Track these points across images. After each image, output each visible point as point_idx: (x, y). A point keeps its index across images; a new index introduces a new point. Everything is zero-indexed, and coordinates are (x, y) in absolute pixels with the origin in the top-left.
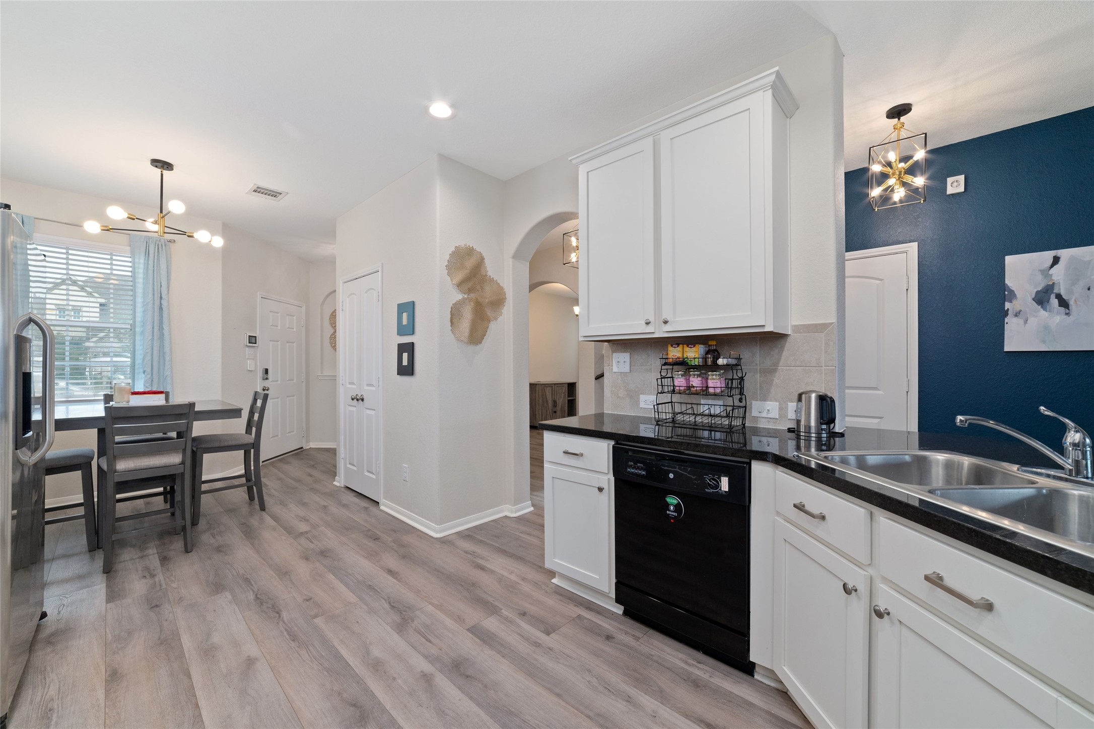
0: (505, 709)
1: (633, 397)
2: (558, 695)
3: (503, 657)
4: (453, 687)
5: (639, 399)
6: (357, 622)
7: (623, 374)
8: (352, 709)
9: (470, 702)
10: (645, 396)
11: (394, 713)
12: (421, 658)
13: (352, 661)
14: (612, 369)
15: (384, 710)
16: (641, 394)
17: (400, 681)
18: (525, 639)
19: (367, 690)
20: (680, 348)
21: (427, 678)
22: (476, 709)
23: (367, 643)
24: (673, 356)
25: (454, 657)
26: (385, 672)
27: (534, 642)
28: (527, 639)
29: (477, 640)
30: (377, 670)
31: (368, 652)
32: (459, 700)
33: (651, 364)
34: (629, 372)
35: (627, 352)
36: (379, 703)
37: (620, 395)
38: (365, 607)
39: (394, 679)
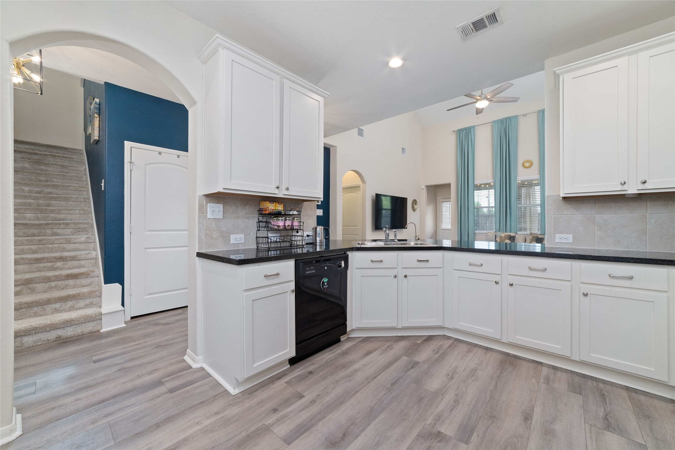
0: (369, 413)
1: (225, 237)
2: (356, 392)
3: (324, 417)
5: (230, 237)
7: (216, 220)
9: (367, 430)
10: (235, 235)
14: (206, 216)
16: (232, 234)
18: (306, 408)
20: (274, 204)
22: (372, 426)
24: (270, 208)
27: (310, 403)
28: (307, 407)
29: (304, 435)
32: (366, 436)
33: (239, 213)
34: (222, 218)
35: (220, 204)
37: (213, 236)
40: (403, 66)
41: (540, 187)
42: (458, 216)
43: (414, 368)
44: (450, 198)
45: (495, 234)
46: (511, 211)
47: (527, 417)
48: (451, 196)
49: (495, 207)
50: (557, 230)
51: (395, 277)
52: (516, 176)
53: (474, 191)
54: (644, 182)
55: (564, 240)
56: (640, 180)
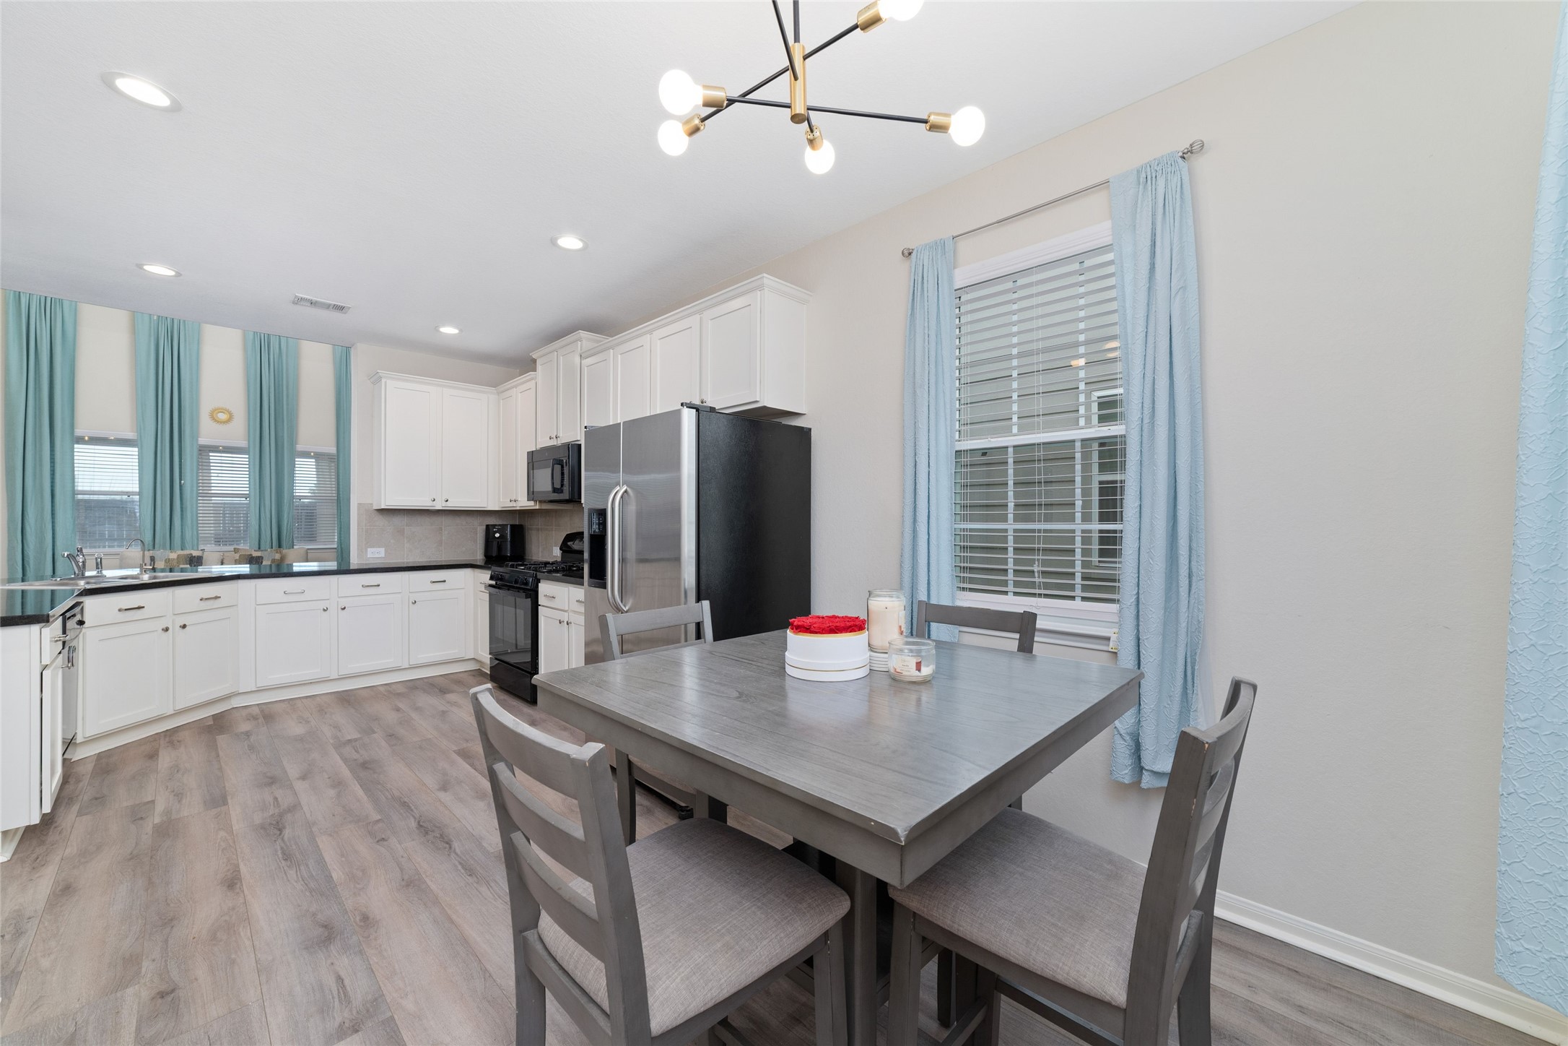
41: (247, 456)
43: (284, 828)
46: (184, 506)
49: (140, 494)
50: (368, 541)
51: (167, 630)
52: (195, 435)
53: (76, 446)
54: (447, 501)
55: (376, 555)
56: (444, 499)
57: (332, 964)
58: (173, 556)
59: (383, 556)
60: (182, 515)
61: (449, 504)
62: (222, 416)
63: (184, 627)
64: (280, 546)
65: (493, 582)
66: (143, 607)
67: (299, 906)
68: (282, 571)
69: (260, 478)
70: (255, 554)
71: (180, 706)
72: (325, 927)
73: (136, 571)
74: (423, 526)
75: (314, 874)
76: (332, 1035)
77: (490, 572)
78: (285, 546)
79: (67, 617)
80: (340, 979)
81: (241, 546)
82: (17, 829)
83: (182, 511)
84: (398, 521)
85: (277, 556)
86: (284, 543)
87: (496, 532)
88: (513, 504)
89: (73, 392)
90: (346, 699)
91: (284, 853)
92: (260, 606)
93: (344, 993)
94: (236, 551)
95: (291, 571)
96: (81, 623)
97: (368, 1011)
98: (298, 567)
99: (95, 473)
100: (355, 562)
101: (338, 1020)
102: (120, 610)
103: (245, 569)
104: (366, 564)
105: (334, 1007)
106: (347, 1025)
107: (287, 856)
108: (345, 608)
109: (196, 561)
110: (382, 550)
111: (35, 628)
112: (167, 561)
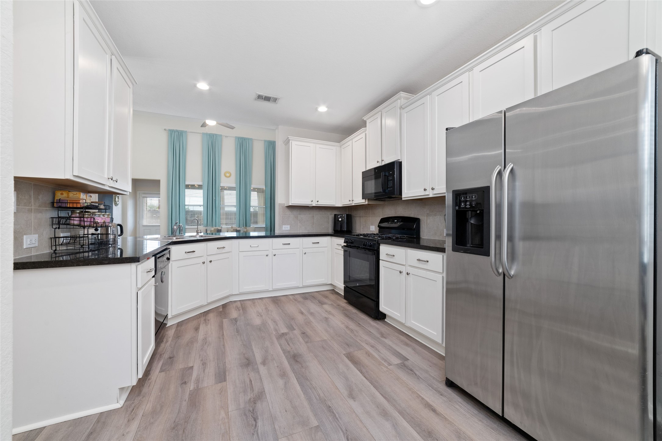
4: (256, 357)
6: (286, 411)
8: (298, 360)
10: (29, 236)
11: (283, 355)
12: (261, 372)
13: (295, 381)
15: (286, 357)
16: (25, 234)
17: (276, 365)
19: (291, 365)
21: (264, 363)
23: (284, 391)
25: (246, 368)
26: (281, 371)
27: (203, 365)
30: (284, 372)
31: (285, 384)
33: (32, 205)
36: (287, 359)
38: (277, 427)
39: (278, 367)
40: (210, 90)
41: (236, 191)
42: (169, 213)
44: (159, 194)
45: (205, 228)
46: (216, 210)
47: (302, 313)
48: (160, 192)
49: (203, 205)
50: (283, 223)
51: (204, 263)
52: (220, 183)
53: (186, 190)
54: (318, 202)
55: (286, 229)
56: (317, 201)
57: (249, 374)
58: (213, 229)
59: (289, 229)
60: (215, 213)
61: (319, 203)
62: (228, 175)
63: (211, 261)
64: (246, 226)
65: (345, 244)
66: (195, 251)
67: (240, 350)
68: (247, 237)
69: (240, 199)
70: (238, 229)
71: (209, 301)
72: (247, 359)
73: (195, 234)
74: (305, 216)
75: (245, 339)
76: (247, 402)
77: (344, 239)
78: (248, 226)
79: (157, 257)
80: (251, 381)
81: (234, 226)
82: (129, 387)
83: (215, 212)
84: (296, 212)
85: (245, 230)
86: (248, 225)
87: (339, 218)
88: (351, 202)
89: (185, 168)
90: (275, 300)
91: (236, 330)
92: (241, 252)
93: (252, 387)
94: (232, 227)
95: (249, 236)
96: (168, 259)
97: (259, 396)
98: (252, 234)
99: (191, 198)
100: (277, 232)
101: (249, 397)
102: (185, 252)
103: (234, 234)
104: (282, 233)
105: (248, 391)
106: (252, 400)
107: (238, 331)
108: (275, 255)
109: (219, 231)
110: (289, 226)
111: (133, 266)
112: (211, 231)
